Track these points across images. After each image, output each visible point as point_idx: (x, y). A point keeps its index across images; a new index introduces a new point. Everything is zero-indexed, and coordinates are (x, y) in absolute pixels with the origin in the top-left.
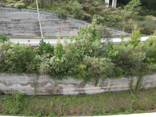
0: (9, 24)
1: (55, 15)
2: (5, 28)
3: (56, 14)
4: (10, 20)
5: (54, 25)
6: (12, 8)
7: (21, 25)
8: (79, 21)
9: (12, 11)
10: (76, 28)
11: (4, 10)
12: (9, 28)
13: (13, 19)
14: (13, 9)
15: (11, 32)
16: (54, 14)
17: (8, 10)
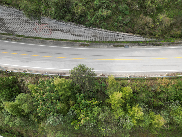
1: (19, 12)
3: (21, 12)
5: (24, 25)
8: (61, 23)
10: (60, 31)
16: (17, 11)
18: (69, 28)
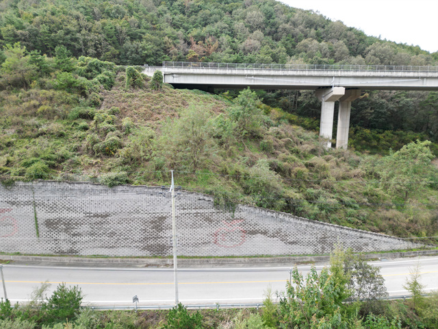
0: (76, 224)
2: (63, 236)
4: (82, 215)
9: (92, 192)
12: (74, 235)
13: (90, 213)
14: (95, 187)
18: (280, 225)
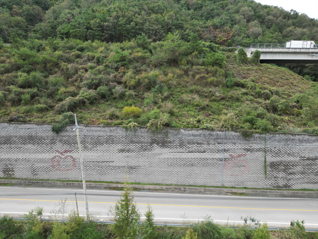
0: (293, 165)
2: (281, 175)
4: (298, 159)
6: (307, 137)
7: (316, 167)
9: (307, 141)
11: (293, 140)
12: (290, 174)
13: (304, 157)
14: (310, 138)
15: (291, 182)
17: (299, 140)
